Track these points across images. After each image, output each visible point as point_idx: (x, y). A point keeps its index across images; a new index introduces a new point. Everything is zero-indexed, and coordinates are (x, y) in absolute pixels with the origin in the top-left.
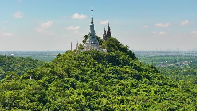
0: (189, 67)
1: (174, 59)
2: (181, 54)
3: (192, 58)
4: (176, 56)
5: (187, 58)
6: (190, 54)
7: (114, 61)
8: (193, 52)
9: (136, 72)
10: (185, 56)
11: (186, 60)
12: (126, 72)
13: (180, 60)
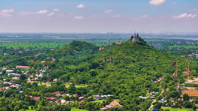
0: (162, 47)
1: (150, 41)
2: (154, 37)
3: (163, 41)
4: (151, 39)
5: (160, 41)
6: (161, 37)
7: (142, 44)
8: (164, 35)
9: (148, 47)
10: (158, 39)
11: (159, 42)
12: (146, 47)
13: (155, 43)
